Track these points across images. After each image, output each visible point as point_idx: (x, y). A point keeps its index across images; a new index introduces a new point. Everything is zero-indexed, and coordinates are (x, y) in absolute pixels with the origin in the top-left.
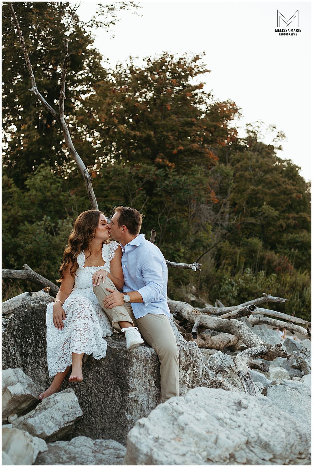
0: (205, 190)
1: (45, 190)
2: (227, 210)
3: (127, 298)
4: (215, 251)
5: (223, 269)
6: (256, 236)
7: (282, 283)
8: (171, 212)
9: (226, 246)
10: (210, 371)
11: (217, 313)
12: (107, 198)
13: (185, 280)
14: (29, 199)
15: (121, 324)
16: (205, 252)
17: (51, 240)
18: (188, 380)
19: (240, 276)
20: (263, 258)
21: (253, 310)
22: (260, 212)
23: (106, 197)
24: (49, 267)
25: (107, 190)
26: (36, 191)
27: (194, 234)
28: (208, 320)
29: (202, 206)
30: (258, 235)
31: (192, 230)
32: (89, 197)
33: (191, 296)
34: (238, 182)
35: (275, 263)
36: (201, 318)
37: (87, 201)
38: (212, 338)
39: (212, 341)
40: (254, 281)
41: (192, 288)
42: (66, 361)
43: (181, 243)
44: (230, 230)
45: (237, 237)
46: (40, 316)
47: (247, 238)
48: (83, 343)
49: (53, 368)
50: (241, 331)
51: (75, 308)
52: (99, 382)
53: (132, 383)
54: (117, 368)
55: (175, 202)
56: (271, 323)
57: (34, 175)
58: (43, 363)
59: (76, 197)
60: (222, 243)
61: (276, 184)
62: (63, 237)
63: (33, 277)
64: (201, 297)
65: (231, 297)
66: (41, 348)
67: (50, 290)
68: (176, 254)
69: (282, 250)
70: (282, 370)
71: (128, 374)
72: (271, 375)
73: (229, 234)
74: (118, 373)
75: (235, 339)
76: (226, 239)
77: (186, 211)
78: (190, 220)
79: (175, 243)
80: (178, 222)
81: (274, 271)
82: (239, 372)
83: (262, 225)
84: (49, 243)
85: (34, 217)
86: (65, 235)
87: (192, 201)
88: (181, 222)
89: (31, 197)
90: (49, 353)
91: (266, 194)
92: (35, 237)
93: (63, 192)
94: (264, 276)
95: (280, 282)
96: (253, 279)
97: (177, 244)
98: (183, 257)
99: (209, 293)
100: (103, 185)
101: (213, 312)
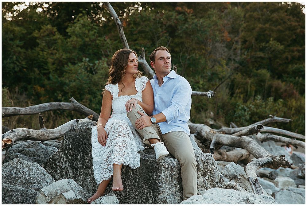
0: (220, 30)
1: (84, 36)
2: (239, 46)
3: (154, 120)
4: (229, 82)
5: (236, 97)
6: (264, 68)
7: (288, 107)
8: (191, 51)
9: (238, 77)
10: (225, 178)
11: (231, 133)
12: (136, 42)
13: (204, 107)
14: (71, 44)
15: (151, 140)
16: (220, 83)
17: (91, 78)
18: (206, 184)
19: (251, 102)
20: (270, 87)
21: (260, 128)
22: (267, 47)
23: (136, 40)
24: (91, 101)
25: (136, 34)
26: (77, 37)
27: (211, 68)
28: (223, 138)
29: (217, 44)
30: (266, 67)
31: (209, 65)
32: (121, 41)
33: (210, 121)
34: (248, 22)
35: (282, 90)
36: (217, 136)
37: (119, 44)
38: (228, 153)
39: (227, 155)
40: (264, 106)
41: (210, 113)
42: (110, 171)
43: (200, 76)
44: (241, 63)
45: (248, 69)
46: (86, 137)
47: (257, 70)
48: (122, 156)
49: (99, 178)
50: (250, 145)
51: (116, 128)
52: (135, 187)
53: (161, 186)
54: (149, 176)
55: (194, 42)
56: (277, 139)
57: (74, 23)
58: (90, 174)
59: (110, 41)
60: (235, 75)
61: (282, 22)
62: (101, 75)
63: (79, 108)
64: (218, 121)
65: (244, 121)
66: (88, 162)
67: (93, 117)
68: (196, 85)
69: (288, 79)
70: (288, 180)
71: (158, 180)
72: (279, 184)
73: (241, 67)
74: (150, 180)
75: (247, 153)
76: (238, 71)
77: (203, 49)
78: (207, 56)
79: (195, 76)
80: (197, 59)
81: (281, 98)
82: (249, 178)
83: (270, 59)
84: (90, 81)
85: (76, 59)
86: (102, 73)
87: (208, 40)
88: (199, 59)
89: (73, 43)
90: (95, 166)
91: (273, 31)
92: (78, 76)
93: (99, 37)
94: (272, 102)
95: (286, 107)
96: (262, 105)
97: (197, 77)
98: (202, 88)
99: (225, 117)
100: (133, 29)
101: (228, 132)
